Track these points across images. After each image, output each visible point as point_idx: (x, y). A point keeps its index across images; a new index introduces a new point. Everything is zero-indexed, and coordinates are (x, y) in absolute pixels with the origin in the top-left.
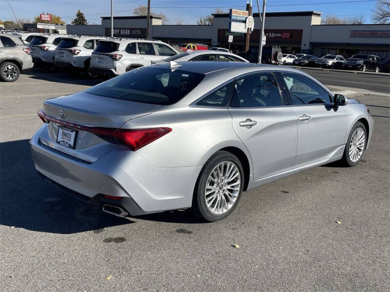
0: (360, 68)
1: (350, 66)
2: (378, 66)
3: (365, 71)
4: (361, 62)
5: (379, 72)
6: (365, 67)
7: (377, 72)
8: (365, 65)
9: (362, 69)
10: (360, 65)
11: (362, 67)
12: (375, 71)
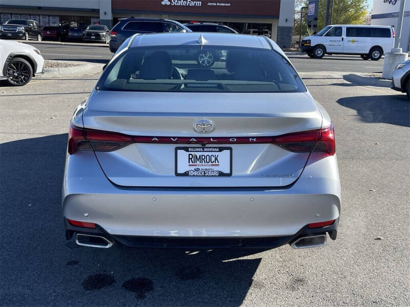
0: (22, 36)
1: (10, 35)
2: (40, 34)
3: (29, 40)
4: (22, 28)
5: (42, 40)
6: (27, 35)
7: (40, 40)
8: (27, 33)
9: (24, 38)
10: (20, 32)
11: (24, 35)
12: (38, 40)
